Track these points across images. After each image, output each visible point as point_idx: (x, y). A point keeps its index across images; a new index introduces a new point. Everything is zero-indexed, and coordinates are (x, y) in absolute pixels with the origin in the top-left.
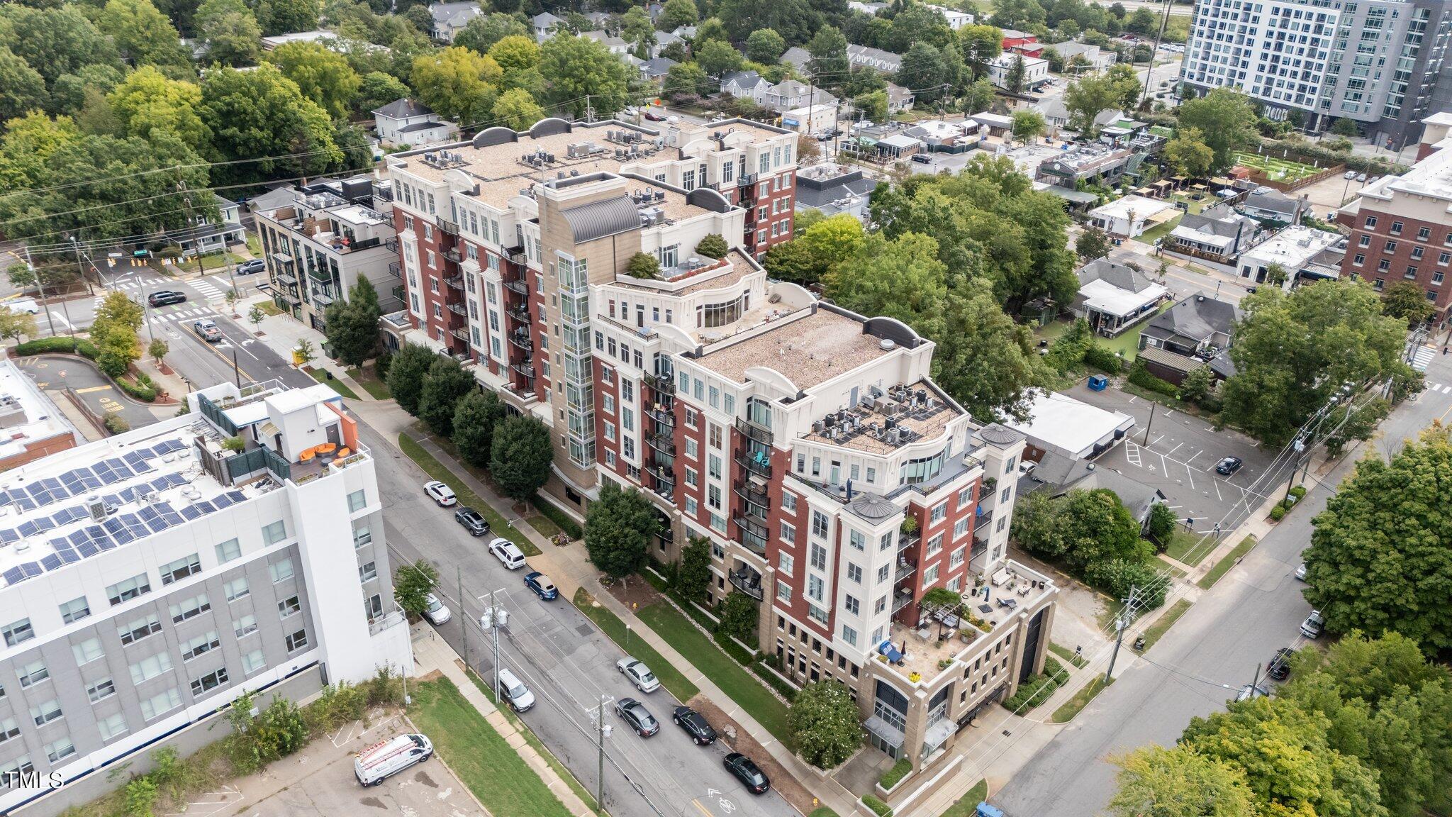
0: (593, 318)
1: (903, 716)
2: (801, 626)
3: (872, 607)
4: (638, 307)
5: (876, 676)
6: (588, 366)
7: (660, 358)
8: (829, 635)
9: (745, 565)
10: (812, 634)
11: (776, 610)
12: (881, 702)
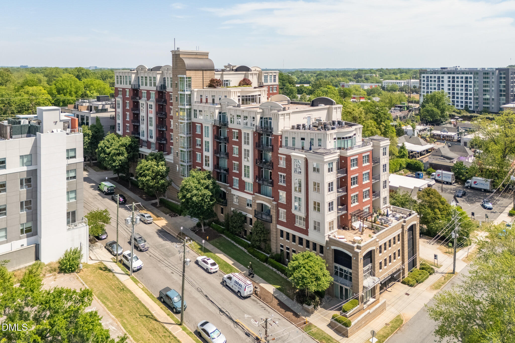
0: (193, 103)
1: (350, 271)
2: (291, 232)
3: (327, 207)
4: (212, 96)
5: (333, 247)
6: (190, 126)
7: (222, 115)
8: (306, 232)
9: (262, 204)
10: (298, 234)
11: (280, 227)
12: (337, 265)
